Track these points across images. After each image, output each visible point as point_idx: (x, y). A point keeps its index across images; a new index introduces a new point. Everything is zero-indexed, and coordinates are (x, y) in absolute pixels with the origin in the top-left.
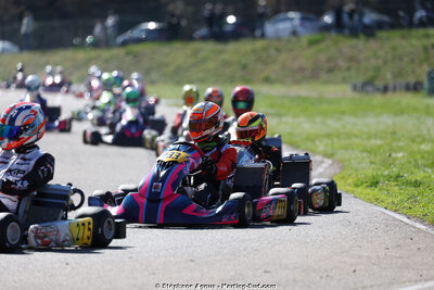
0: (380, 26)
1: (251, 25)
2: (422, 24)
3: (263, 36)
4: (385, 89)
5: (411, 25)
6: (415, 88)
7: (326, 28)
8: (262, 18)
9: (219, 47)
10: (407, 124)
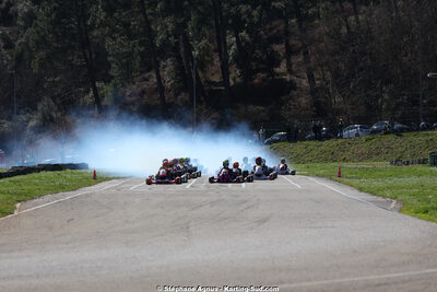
0: (402, 130)
1: (334, 132)
2: (424, 129)
3: (341, 137)
4: (408, 163)
5: (418, 129)
6: (423, 162)
7: (374, 132)
8: (341, 128)
9: (320, 143)
10: (427, 180)
